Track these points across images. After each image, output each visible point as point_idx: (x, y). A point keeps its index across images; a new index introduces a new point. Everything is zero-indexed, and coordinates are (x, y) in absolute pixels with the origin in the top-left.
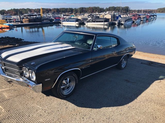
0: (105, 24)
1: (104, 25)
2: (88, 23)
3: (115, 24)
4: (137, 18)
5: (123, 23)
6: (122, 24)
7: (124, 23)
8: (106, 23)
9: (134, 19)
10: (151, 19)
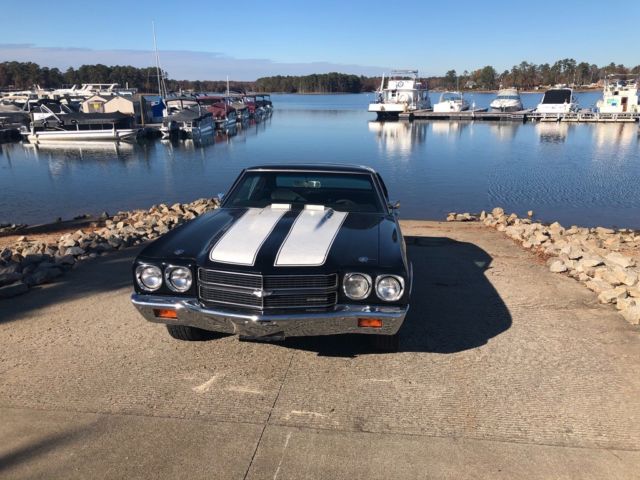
0: (120, 135)
1: (117, 139)
2: (43, 135)
3: (159, 134)
4: (224, 112)
5: (187, 128)
6: (185, 135)
7: (191, 130)
8: (123, 133)
9: (218, 116)
10: (261, 114)
